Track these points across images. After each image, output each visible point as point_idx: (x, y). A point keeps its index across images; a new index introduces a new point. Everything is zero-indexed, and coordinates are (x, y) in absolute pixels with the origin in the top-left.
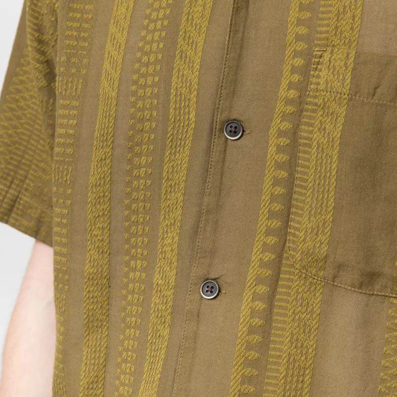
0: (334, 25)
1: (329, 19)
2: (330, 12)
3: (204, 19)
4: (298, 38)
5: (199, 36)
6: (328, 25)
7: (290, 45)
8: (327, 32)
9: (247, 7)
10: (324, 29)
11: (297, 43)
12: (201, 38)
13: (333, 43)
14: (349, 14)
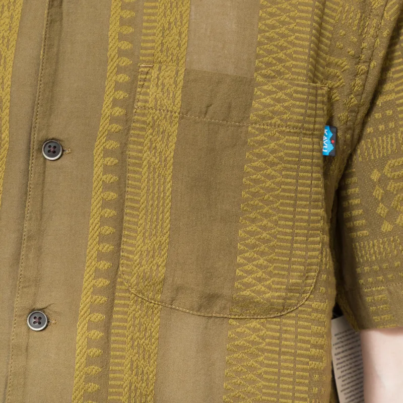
0: (160, 42)
1: (154, 34)
2: (154, 27)
3: (12, 32)
4: (121, 53)
5: (8, 50)
6: (153, 41)
7: (112, 61)
8: (153, 48)
9: (61, 19)
10: (149, 45)
11: (120, 59)
12: (10, 51)
13: (159, 59)
14: (174, 31)
